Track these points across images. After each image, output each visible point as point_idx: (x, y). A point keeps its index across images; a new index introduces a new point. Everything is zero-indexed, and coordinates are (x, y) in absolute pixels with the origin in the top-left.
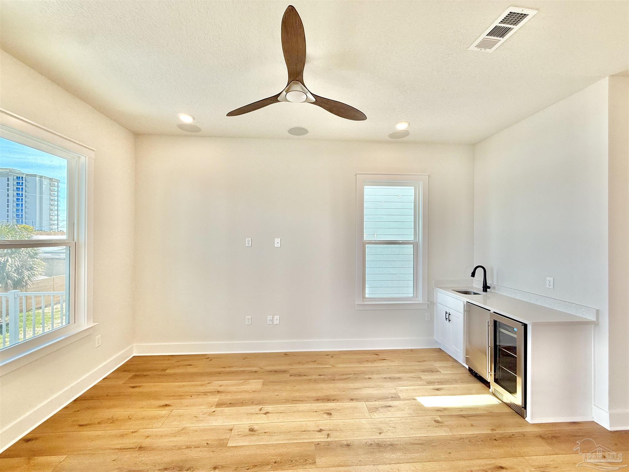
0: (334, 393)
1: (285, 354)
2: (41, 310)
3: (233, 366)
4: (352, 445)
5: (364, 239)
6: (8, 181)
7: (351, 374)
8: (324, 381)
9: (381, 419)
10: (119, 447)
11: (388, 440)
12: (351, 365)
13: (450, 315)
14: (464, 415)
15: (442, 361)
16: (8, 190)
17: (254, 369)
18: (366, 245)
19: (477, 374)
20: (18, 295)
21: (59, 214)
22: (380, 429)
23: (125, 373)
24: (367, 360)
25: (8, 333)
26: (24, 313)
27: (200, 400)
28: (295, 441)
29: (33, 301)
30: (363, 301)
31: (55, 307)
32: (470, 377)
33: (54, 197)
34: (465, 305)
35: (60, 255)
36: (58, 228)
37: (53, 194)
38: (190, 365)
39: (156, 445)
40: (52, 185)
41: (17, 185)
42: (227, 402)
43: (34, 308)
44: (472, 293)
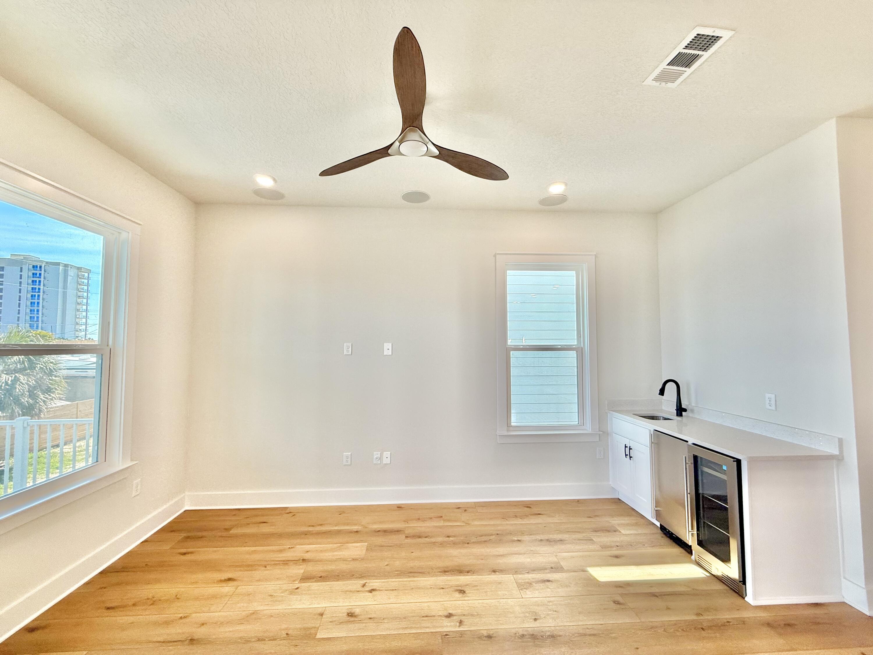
0: (468, 562)
1: (398, 507)
2: (59, 449)
3: (324, 524)
4: (495, 637)
5: (508, 344)
6: (21, 271)
7: (492, 535)
8: (455, 544)
9: (536, 599)
10: (161, 639)
11: (547, 629)
12: (492, 522)
13: (631, 449)
14: (655, 594)
15: (622, 515)
16: (21, 283)
17: (355, 528)
18: (511, 352)
19: (672, 534)
20: (29, 424)
21: (88, 315)
22: (536, 613)
23: (172, 534)
24: (514, 515)
25: (12, 481)
26: (35, 454)
27: (277, 571)
28: (414, 631)
29: (49, 436)
30: (508, 431)
31: (78, 444)
32: (662, 539)
33: (82, 293)
34: (651, 435)
35: (87, 372)
36: (86, 334)
37: (81, 289)
38: (265, 522)
39: (214, 637)
40: (80, 277)
41: (33, 277)
42: (316, 574)
43: (49, 445)
44: (662, 418)
